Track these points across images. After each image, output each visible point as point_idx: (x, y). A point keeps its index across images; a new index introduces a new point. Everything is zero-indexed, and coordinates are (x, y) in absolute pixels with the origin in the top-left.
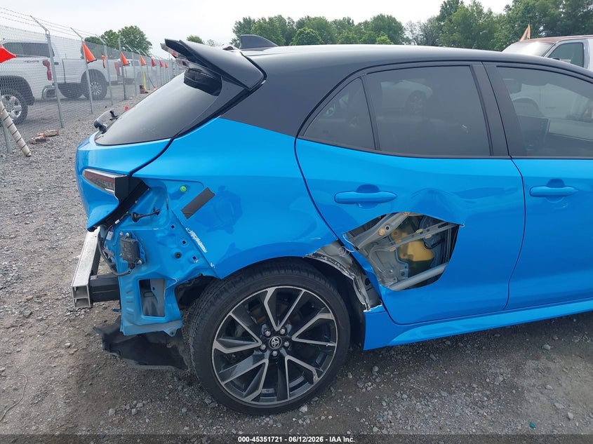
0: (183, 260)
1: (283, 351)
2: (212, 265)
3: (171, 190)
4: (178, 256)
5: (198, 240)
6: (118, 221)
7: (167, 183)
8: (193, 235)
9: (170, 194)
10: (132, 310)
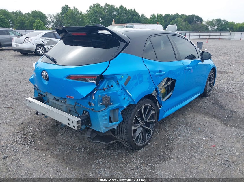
0: (126, 100)
1: (144, 126)
2: (134, 100)
3: (119, 77)
4: (124, 99)
5: (129, 93)
6: (96, 92)
7: (116, 76)
8: (127, 91)
9: (119, 79)
10: (107, 122)
